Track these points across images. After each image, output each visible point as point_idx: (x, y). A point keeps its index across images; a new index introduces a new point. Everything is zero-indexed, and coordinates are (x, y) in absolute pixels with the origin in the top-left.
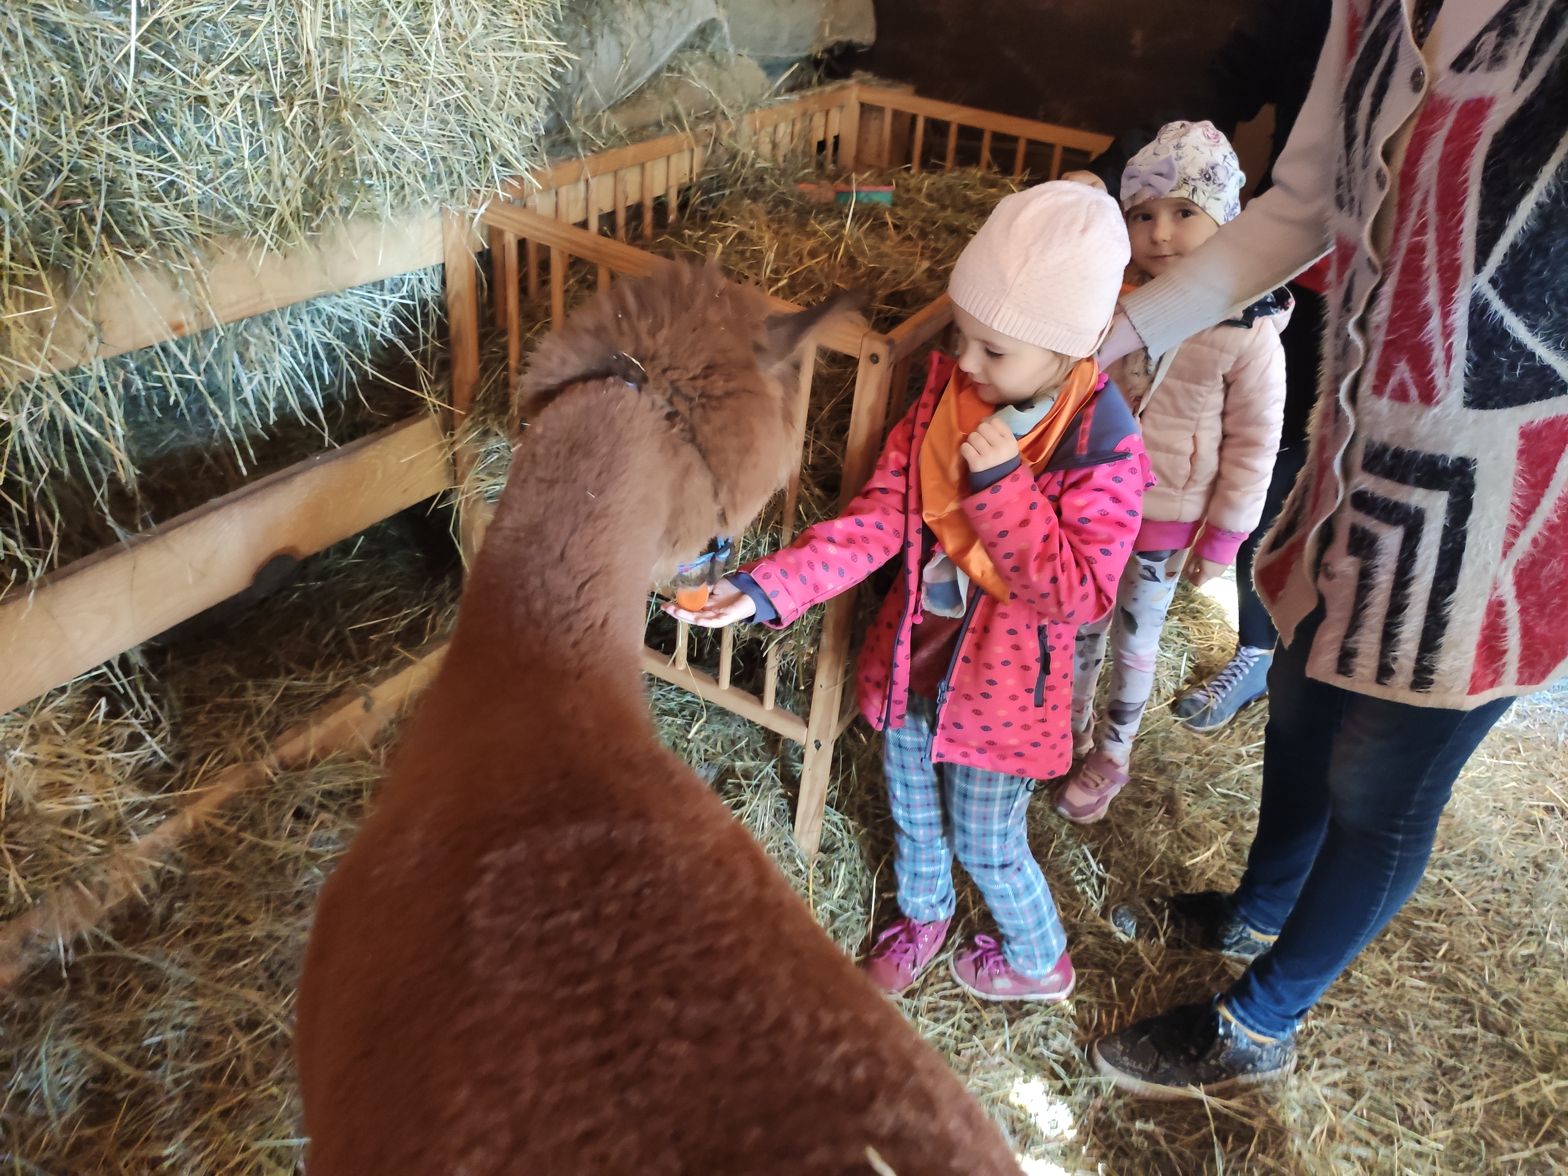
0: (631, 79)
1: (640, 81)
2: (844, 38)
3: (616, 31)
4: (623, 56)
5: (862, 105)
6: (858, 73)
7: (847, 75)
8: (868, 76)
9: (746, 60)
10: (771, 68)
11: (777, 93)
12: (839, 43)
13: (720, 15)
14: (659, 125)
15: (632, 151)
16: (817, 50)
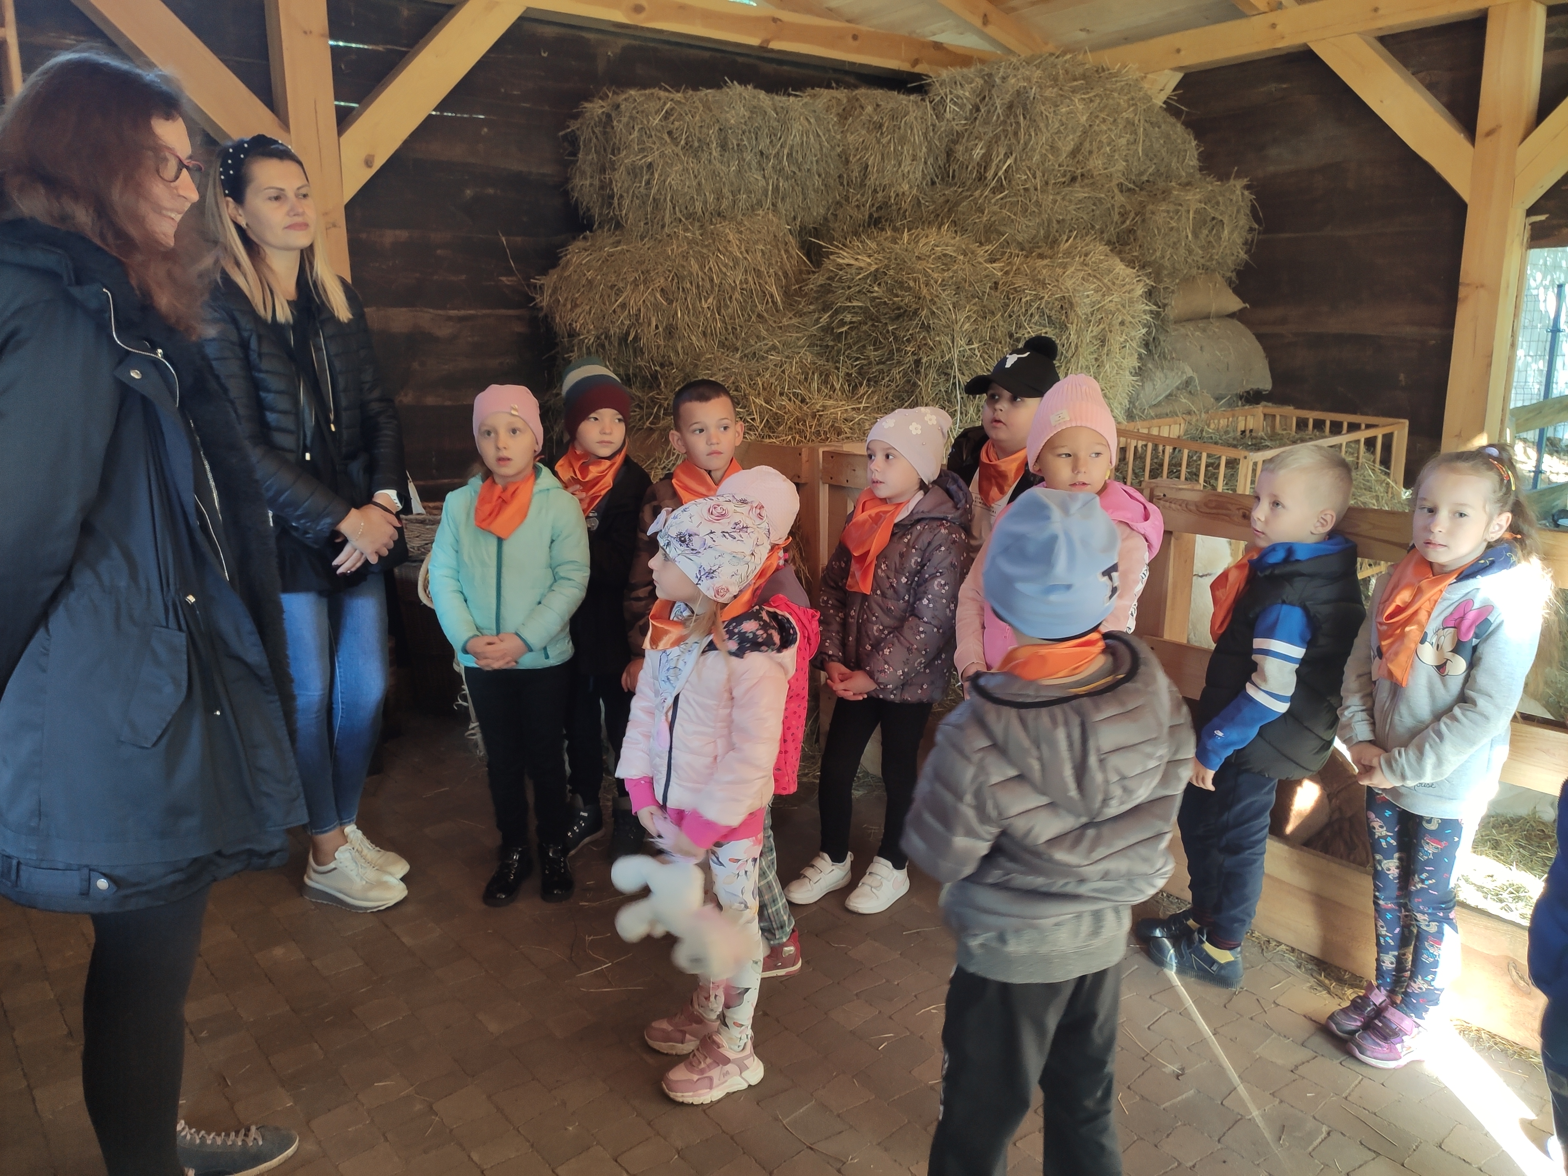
0: (1156, 398)
1: (1160, 398)
2: (1255, 387)
3: (1152, 380)
4: (1154, 388)
5: (1265, 415)
6: (1264, 403)
7: (1258, 403)
8: (1270, 404)
9: (1205, 394)
10: (1218, 399)
11: (1221, 406)
12: (1252, 389)
13: (1195, 376)
14: (1167, 415)
15: (1156, 421)
16: (1240, 391)
